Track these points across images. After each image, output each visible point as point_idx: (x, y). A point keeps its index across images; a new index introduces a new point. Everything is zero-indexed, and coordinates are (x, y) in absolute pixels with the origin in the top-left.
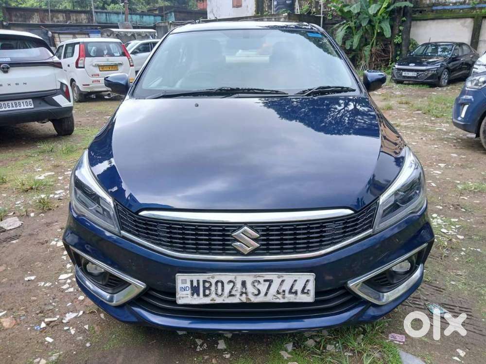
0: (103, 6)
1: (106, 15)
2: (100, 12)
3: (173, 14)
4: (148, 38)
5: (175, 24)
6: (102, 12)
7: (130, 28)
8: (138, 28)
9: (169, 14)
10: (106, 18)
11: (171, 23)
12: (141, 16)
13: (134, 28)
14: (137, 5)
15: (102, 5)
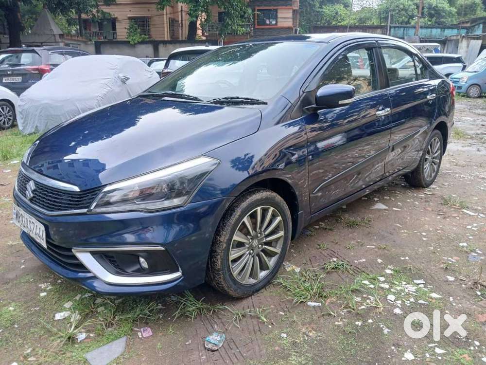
0: (409, 20)
1: (404, 30)
2: (398, 27)
3: (481, 26)
4: (431, 52)
5: (469, 37)
6: (401, 27)
7: (416, 42)
8: (426, 42)
9: (477, 26)
10: (404, 32)
11: (463, 36)
12: (443, 30)
13: (421, 42)
14: (446, 18)
15: (407, 19)
